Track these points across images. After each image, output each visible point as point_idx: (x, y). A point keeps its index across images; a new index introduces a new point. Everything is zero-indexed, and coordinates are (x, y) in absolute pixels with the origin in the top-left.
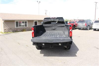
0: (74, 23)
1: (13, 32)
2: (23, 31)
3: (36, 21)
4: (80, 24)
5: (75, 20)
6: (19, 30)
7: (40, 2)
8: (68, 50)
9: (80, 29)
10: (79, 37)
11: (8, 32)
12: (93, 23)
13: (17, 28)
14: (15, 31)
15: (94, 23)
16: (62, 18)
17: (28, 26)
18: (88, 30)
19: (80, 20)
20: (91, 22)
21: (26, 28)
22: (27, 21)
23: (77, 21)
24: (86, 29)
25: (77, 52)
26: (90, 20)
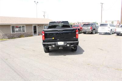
0: (78, 26)
1: (9, 39)
2: (20, 37)
3: (34, 25)
4: (85, 28)
5: (78, 23)
6: (15, 36)
7: (38, 2)
8: (75, 52)
9: (85, 33)
10: (84, 41)
11: (2, 39)
12: (98, 26)
13: (14, 34)
14: (11, 37)
15: (100, 26)
16: (67, 22)
17: (26, 31)
18: (93, 34)
19: (85, 23)
20: (97, 25)
21: (24, 33)
22: (25, 25)
23: (81, 24)
24: (92, 33)
25: (83, 53)
26: (97, 23)
